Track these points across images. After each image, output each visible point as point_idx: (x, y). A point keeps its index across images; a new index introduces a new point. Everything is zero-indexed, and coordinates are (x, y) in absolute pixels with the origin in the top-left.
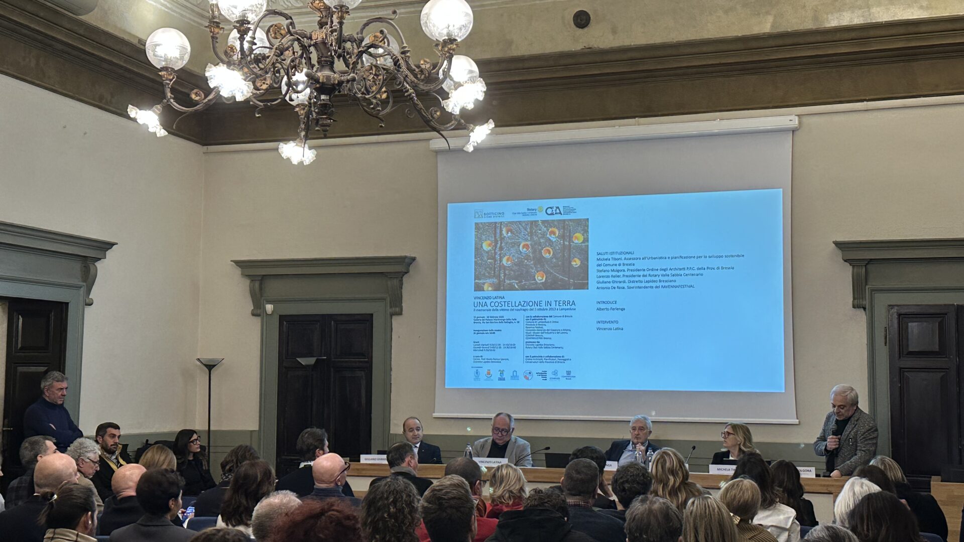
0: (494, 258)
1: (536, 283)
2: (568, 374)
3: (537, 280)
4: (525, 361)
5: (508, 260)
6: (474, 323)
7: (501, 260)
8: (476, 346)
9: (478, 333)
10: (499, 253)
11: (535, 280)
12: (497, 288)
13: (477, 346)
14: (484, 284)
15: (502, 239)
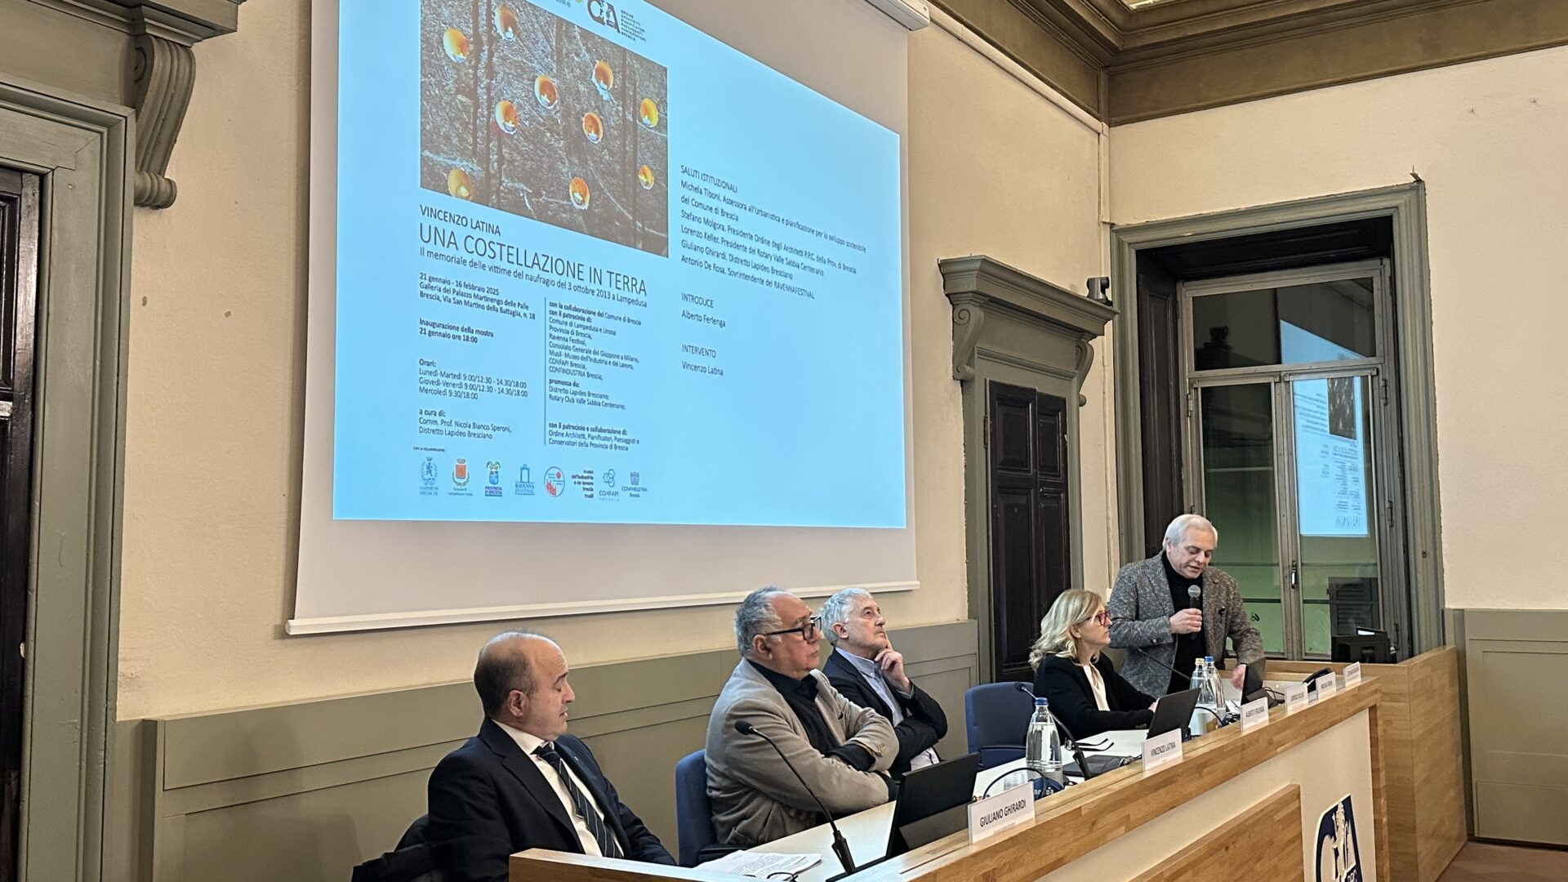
0: (472, 94)
1: (572, 209)
2: (633, 484)
3: (572, 199)
4: (548, 437)
5: (507, 113)
6: (422, 294)
7: (491, 110)
8: (427, 377)
9: (431, 334)
10: (485, 81)
11: (568, 198)
12: (482, 196)
13: (432, 379)
14: (448, 169)
15: (494, 40)
